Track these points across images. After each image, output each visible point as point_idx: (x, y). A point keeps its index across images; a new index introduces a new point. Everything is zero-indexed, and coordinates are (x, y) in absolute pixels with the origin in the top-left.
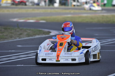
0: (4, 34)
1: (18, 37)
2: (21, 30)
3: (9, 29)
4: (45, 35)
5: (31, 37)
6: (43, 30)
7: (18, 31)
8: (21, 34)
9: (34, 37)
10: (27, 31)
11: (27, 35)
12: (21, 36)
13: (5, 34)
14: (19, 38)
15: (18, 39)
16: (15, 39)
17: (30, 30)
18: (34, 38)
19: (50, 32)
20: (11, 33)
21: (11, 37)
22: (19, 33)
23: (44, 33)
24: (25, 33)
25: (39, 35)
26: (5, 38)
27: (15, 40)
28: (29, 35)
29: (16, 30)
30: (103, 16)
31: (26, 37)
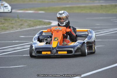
0: (4, 25)
1: (19, 27)
2: (21, 20)
3: (9, 20)
4: (46, 25)
5: (32, 28)
6: (43, 20)
7: (18, 22)
8: (21, 25)
9: (36, 27)
10: (28, 21)
11: (28, 25)
12: (22, 26)
13: (6, 25)
14: (21, 29)
15: (19, 30)
16: (17, 29)
17: (30, 21)
18: (36, 29)
19: (51, 23)
20: (12, 24)
21: (12, 28)
22: (20, 24)
23: (45, 23)
24: (26, 24)
25: (39, 25)
26: (7, 29)
27: (17, 31)
28: (30, 26)
29: (16, 21)
30: (102, 5)
31: (27, 28)
